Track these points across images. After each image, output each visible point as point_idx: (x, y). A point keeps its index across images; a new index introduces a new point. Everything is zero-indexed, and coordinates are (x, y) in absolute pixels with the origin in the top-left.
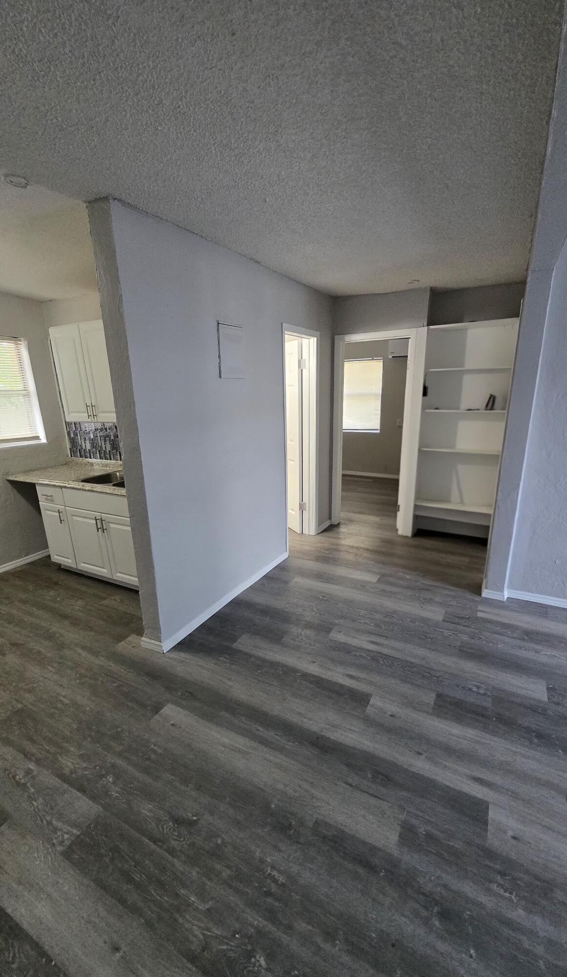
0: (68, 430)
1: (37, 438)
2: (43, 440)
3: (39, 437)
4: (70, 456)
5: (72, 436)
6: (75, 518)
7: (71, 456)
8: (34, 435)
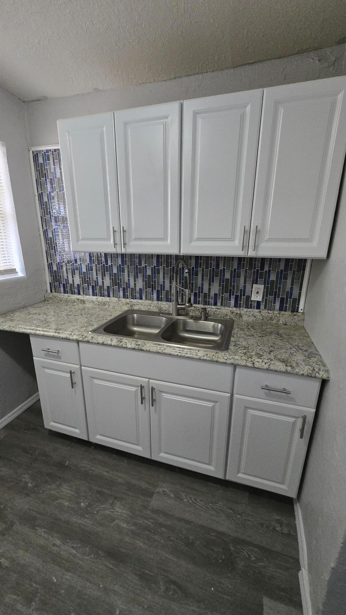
0: (50, 262)
1: (13, 271)
2: (21, 274)
3: (15, 269)
4: (49, 291)
5: (55, 268)
6: (96, 381)
7: (51, 291)
8: (9, 268)
